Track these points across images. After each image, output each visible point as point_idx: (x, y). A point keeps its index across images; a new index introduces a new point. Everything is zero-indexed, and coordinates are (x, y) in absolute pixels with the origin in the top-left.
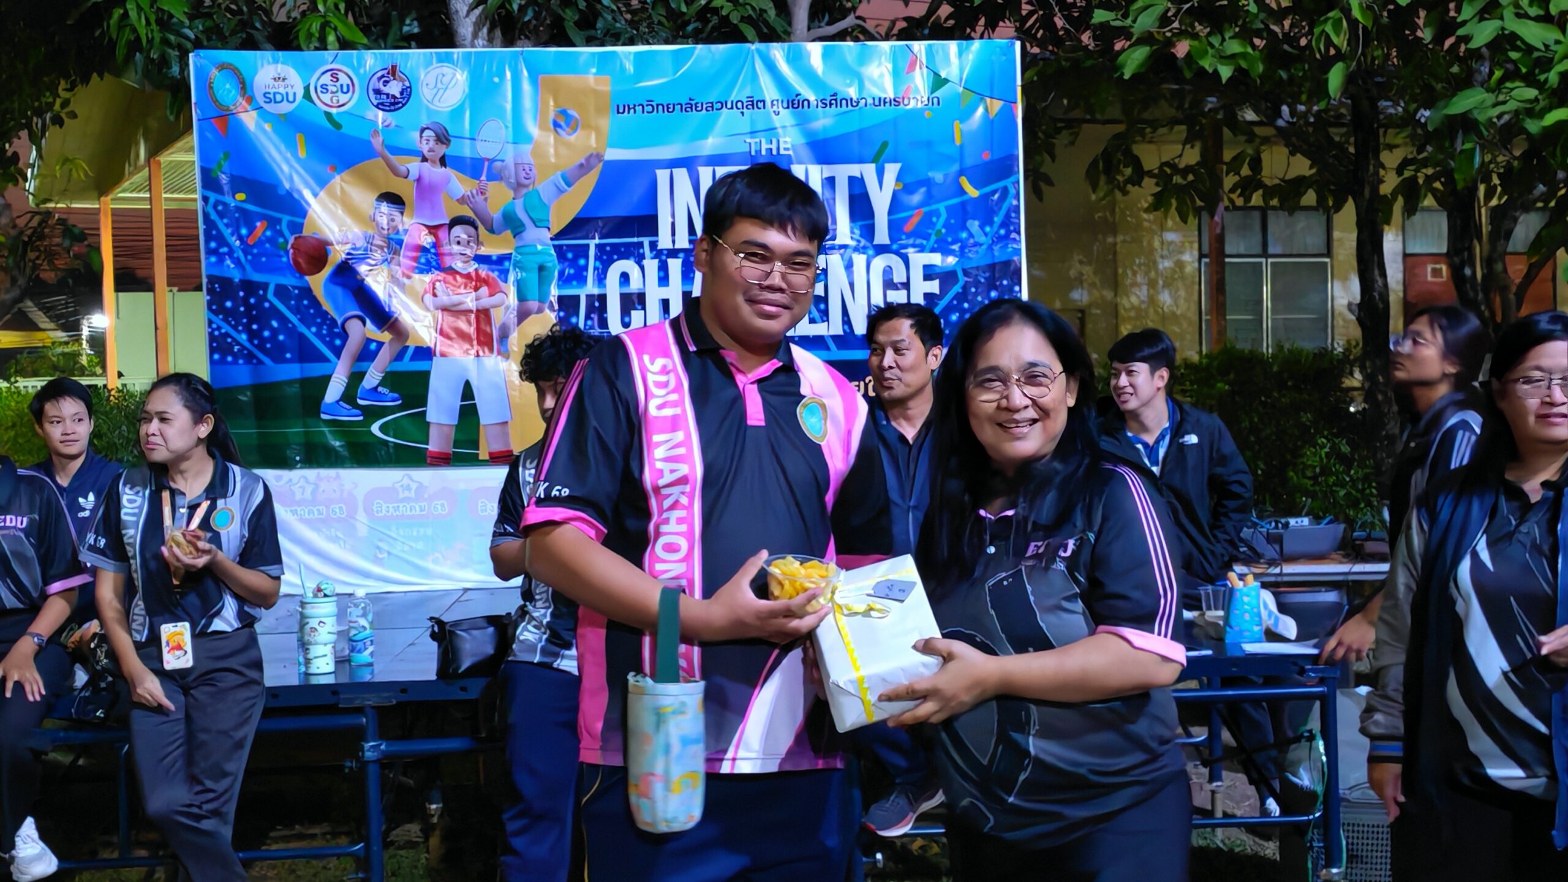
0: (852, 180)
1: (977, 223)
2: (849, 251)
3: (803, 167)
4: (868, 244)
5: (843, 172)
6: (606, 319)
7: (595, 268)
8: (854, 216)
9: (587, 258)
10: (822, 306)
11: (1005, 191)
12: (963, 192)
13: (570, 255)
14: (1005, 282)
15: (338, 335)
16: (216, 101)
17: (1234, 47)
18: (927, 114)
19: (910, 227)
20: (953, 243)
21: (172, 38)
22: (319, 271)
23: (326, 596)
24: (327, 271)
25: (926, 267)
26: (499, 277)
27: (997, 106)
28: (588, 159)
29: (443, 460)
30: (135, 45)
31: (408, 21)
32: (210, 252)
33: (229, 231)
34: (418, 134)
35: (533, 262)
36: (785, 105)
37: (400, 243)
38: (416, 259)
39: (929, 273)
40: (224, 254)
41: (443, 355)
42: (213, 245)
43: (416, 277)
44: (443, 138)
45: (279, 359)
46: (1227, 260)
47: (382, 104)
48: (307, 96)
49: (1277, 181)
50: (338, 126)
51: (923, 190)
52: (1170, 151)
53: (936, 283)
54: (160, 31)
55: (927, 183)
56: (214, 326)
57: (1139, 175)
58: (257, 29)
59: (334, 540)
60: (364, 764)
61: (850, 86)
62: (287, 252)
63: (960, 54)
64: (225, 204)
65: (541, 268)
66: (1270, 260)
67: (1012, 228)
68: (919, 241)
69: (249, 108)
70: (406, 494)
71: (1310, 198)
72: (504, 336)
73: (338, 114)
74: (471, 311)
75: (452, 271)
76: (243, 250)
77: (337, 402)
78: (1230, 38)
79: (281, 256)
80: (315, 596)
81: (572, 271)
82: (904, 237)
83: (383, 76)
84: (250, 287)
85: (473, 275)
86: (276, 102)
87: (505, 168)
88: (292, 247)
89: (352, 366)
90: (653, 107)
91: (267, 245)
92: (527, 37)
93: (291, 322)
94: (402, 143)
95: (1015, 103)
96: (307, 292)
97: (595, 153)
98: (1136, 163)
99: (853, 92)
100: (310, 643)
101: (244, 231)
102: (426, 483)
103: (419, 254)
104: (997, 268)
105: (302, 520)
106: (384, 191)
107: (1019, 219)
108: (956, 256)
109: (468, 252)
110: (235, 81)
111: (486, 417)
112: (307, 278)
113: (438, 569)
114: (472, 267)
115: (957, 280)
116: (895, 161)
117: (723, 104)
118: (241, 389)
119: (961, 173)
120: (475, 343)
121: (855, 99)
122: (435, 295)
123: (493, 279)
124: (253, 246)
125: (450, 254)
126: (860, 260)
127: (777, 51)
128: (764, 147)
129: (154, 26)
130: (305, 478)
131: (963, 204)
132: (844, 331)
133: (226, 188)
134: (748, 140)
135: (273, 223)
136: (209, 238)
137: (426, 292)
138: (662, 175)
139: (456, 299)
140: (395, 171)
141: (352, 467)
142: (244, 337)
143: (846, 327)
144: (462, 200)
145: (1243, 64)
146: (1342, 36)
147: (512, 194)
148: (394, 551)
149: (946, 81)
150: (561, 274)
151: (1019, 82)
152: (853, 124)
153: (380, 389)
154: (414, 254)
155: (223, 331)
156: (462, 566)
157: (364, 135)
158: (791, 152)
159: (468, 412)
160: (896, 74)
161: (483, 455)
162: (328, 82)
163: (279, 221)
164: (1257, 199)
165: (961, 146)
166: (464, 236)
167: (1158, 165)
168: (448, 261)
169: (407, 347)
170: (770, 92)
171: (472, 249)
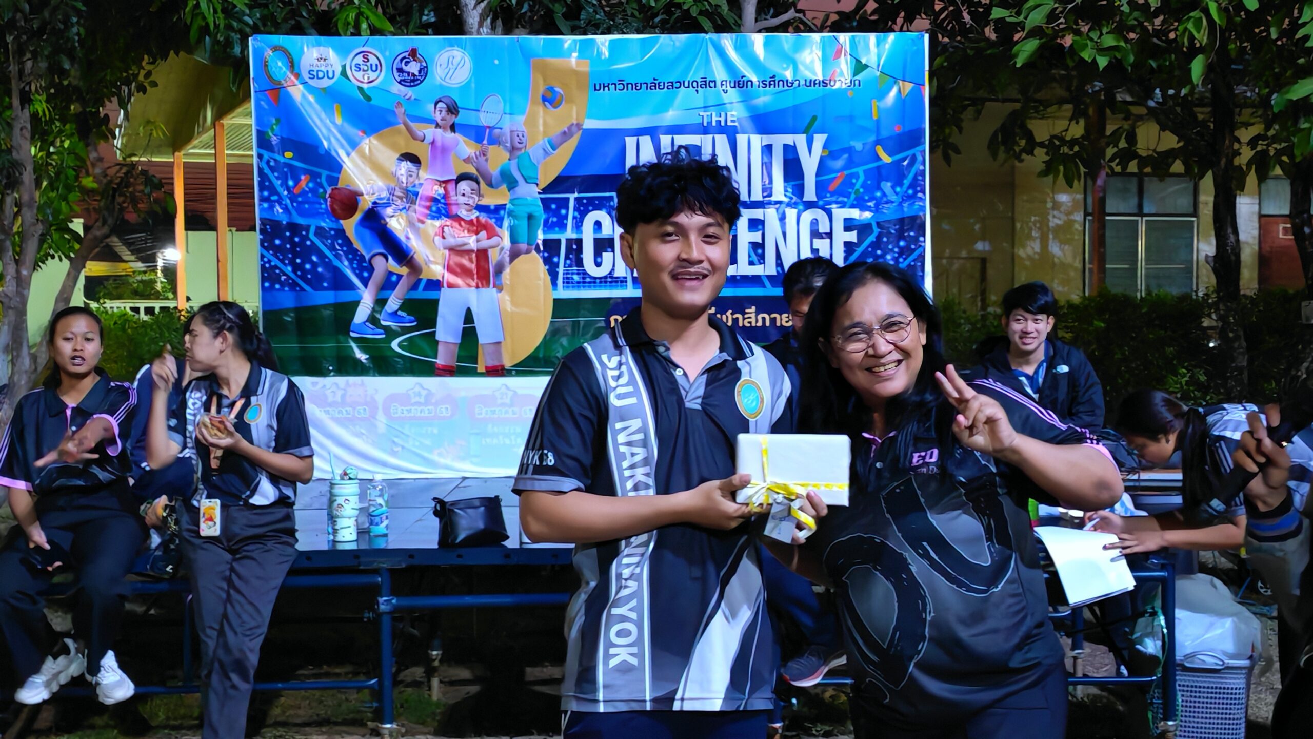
0: (786, 147)
1: (889, 184)
2: (783, 206)
3: (746, 136)
4: (799, 201)
5: (779, 141)
6: (582, 259)
7: (574, 218)
8: (787, 178)
9: (567, 208)
10: (760, 251)
11: (913, 159)
12: (878, 158)
13: (553, 206)
14: (912, 234)
15: (365, 269)
16: (270, 77)
17: (1109, 41)
18: (850, 94)
19: (833, 187)
20: (869, 201)
21: (235, 24)
22: (351, 216)
23: (350, 479)
24: (358, 216)
25: (845, 220)
26: (496, 223)
27: (909, 87)
28: (569, 128)
29: (449, 371)
30: (205, 30)
31: (426, 12)
32: (263, 199)
33: (279, 182)
34: (433, 106)
35: (523, 211)
36: (732, 85)
37: (416, 194)
38: (429, 208)
39: (849, 225)
40: (275, 201)
41: (450, 286)
42: (266, 193)
43: (429, 222)
44: (453, 109)
45: (317, 287)
46: (1107, 218)
47: (404, 80)
48: (344, 73)
49: (1151, 153)
50: (369, 99)
51: (846, 156)
52: (1059, 126)
53: (855, 232)
54: (225, 18)
55: (850, 150)
56: (266, 260)
57: (1032, 145)
58: (304, 17)
59: (359, 435)
60: (379, 615)
61: (786, 69)
62: (326, 200)
63: (878, 44)
64: (275, 160)
65: (530, 217)
66: (1145, 219)
67: (919, 189)
68: (840, 199)
69: (296, 82)
70: (417, 399)
71: (1178, 167)
72: (499, 269)
73: (368, 88)
74: (472, 251)
75: (458, 219)
76: (290, 198)
77: (364, 323)
78: (1107, 33)
79: (321, 204)
80: (342, 479)
81: (555, 219)
82: (828, 195)
83: (405, 58)
84: (294, 228)
85: (475, 221)
86: (318, 78)
87: (503, 134)
88: (330, 196)
89: (377, 294)
90: (623, 85)
91: (310, 195)
92: (524, 27)
93: (327, 257)
94: (419, 113)
95: (924, 85)
96: (341, 233)
97: (575, 122)
98: (1029, 136)
99: (789, 75)
100: (338, 517)
101: (291, 183)
102: (433, 391)
103: (433, 203)
104: (906, 221)
105: (334, 419)
106: (404, 152)
107: (924, 180)
108: (871, 211)
109: (471, 202)
110: (285, 60)
111: (483, 338)
112: (342, 222)
113: (442, 461)
114: (474, 215)
115: (872, 232)
116: (822, 132)
117: (681, 83)
118: (286, 311)
119: (878, 142)
120: (475, 276)
121: (790, 80)
122: (443, 237)
123: (491, 225)
124: (299, 195)
125: (457, 204)
126: (791, 213)
127: (727, 40)
128: (715, 119)
129: (220, 15)
130: (336, 384)
131: (878, 168)
132: (778, 272)
133: (276, 149)
134: (701, 114)
135: (314, 176)
136: (262, 188)
137: (436, 235)
138: (630, 142)
139: (460, 241)
140: (415, 137)
141: (374, 376)
142: (289, 268)
143: (779, 269)
144: (467, 160)
145: (1119, 56)
146: (1202, 31)
147: (508, 155)
148: (406, 445)
149: (866, 66)
150: (546, 222)
151: (927, 68)
152: (788, 100)
153: (399, 313)
154: (428, 204)
155: (273, 264)
156: (462, 459)
157: (388, 104)
158: (736, 124)
159: (469, 333)
160: (825, 60)
161: (481, 368)
162: (361, 62)
163: (319, 176)
164: (1133, 167)
165: (878, 121)
166: (468, 190)
167: (1049, 137)
168: (454, 210)
169: (421, 280)
170: (720, 73)
171: (474, 200)
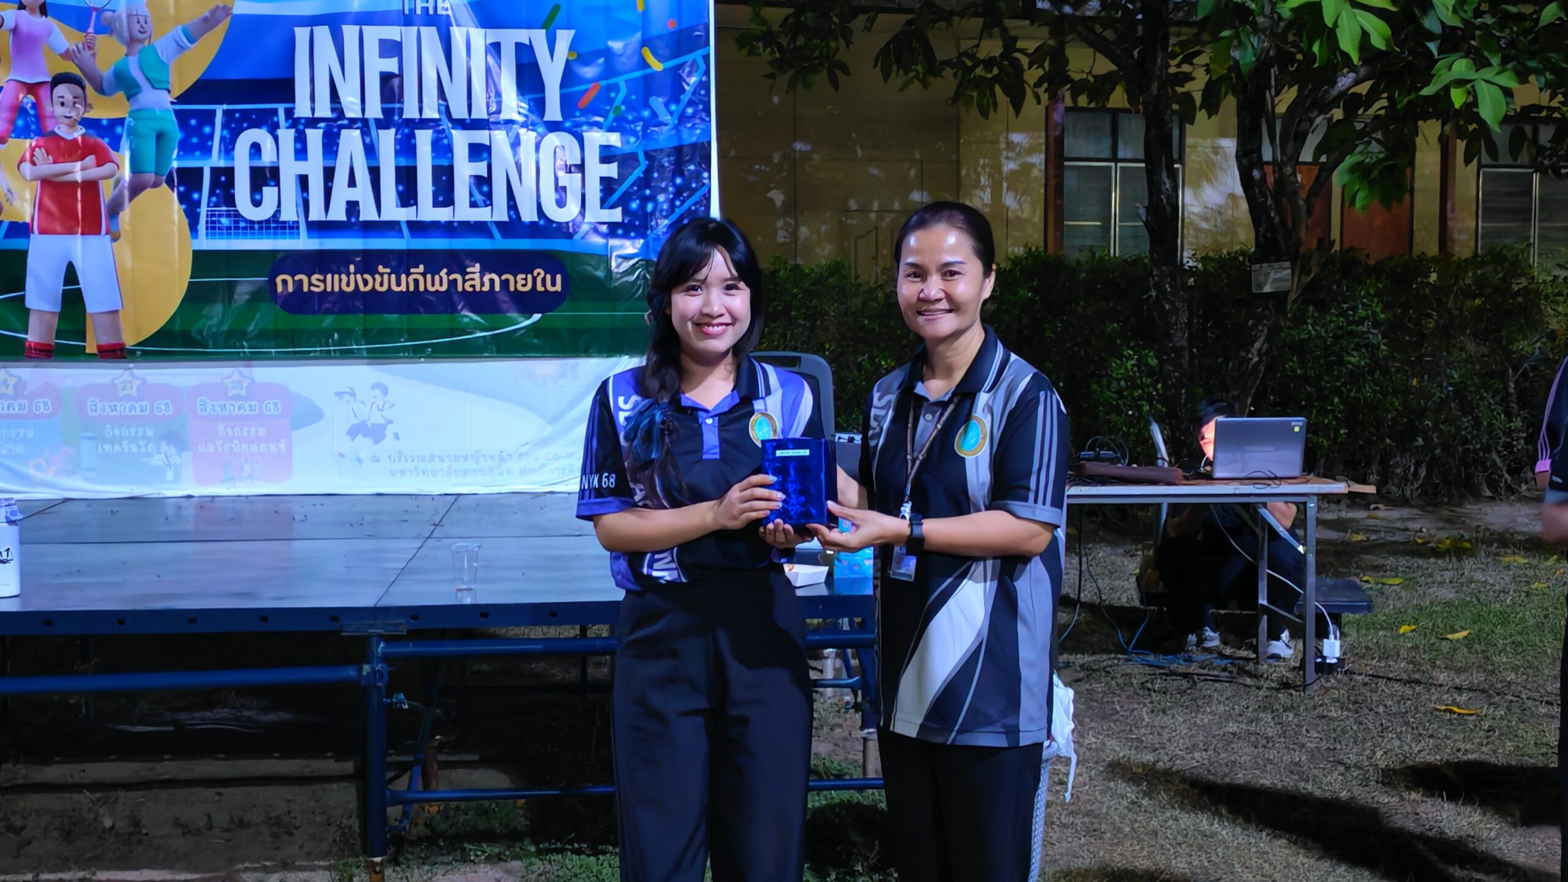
0: (519, 46)
2: (515, 126)
3: (464, 29)
4: (538, 120)
5: (510, 37)
6: (233, 196)
7: (222, 139)
8: (522, 87)
9: (213, 125)
10: (485, 188)
11: (693, 65)
12: (645, 65)
13: (193, 122)
14: (692, 167)
19: (584, 103)
20: (634, 121)
25: (602, 147)
26: (109, 144)
28: (213, 12)
29: (45, 353)
35: (148, 128)
38: (12, 122)
41: (43, 231)
43: (12, 141)
46: (1066, 163)
51: (602, 60)
53: (616, 164)
55: (608, 53)
57: (935, 64)
65: (160, 136)
66: (1119, 165)
67: (701, 107)
68: (598, 119)
72: (115, 209)
74: (77, 182)
75: (54, 137)
81: (195, 140)
82: (578, 114)
85: (80, 139)
87: (119, 18)
97: (221, 5)
102: (26, 378)
103: (15, 116)
104: (685, 150)
107: (708, 97)
108: (637, 136)
109: (73, 114)
111: (94, 303)
113: (41, 476)
115: (638, 164)
116: (569, 28)
119: (644, 43)
120: (81, 220)
122: (33, 163)
123: (103, 147)
125: (53, 117)
126: (528, 137)
131: (645, 78)
132: (509, 216)
137: (22, 161)
138: (301, 34)
139: (58, 168)
143: (512, 213)
144: (67, 55)
147: (124, 49)
154: (9, 115)
156: (69, 473)
158: (450, 13)
161: (91, 348)
165: (645, 14)
166: (69, 97)
168: (50, 125)
169: (2, 222)
171: (78, 113)
